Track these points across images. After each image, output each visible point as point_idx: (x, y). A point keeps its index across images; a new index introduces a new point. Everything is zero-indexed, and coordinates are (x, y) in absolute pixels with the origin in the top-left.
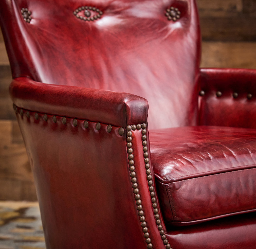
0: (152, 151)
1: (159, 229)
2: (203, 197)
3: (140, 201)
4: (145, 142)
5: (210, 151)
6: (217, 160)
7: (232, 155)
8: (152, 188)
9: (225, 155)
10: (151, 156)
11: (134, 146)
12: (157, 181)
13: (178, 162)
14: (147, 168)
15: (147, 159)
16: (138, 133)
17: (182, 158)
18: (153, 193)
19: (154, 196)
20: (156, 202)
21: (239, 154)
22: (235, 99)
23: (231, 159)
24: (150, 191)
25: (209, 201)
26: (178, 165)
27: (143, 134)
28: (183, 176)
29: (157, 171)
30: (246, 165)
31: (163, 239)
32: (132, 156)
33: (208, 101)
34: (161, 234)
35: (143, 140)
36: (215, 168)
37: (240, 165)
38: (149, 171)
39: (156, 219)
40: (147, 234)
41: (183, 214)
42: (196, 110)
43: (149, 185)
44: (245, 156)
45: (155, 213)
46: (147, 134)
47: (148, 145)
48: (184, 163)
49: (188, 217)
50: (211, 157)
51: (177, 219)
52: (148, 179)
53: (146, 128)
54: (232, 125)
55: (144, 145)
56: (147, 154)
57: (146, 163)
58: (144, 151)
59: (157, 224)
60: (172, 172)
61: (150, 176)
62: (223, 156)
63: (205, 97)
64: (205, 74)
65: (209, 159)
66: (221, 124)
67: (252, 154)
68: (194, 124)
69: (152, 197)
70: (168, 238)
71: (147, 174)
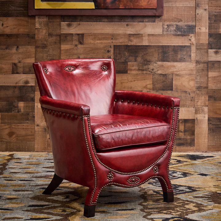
0: (92, 124)
1: (94, 151)
2: (109, 140)
3: (87, 142)
4: (89, 121)
5: (112, 124)
6: (115, 128)
7: (120, 126)
8: (91, 137)
9: (118, 126)
10: (91, 126)
11: (85, 123)
12: (93, 135)
13: (101, 128)
14: (89, 130)
15: (90, 127)
16: (86, 118)
17: (102, 127)
18: (91, 139)
19: (92, 140)
20: (92, 142)
21: (123, 125)
22: (128, 103)
23: (120, 127)
24: (91, 138)
25: (111, 142)
26: (101, 129)
27: (88, 118)
28: (103, 133)
29: (93, 131)
30: (126, 129)
31: (95, 155)
32: (84, 126)
33: (118, 104)
34: (94, 153)
35: (88, 120)
36: (114, 131)
37: (123, 129)
38: (90, 131)
39: (93, 148)
40: (89, 153)
41: (102, 146)
42: (112, 108)
43: (90, 136)
44: (125, 126)
45: (92, 146)
46: (90, 118)
47: (90, 122)
48: (103, 129)
49: (104, 148)
50: (113, 127)
51: (100, 148)
52: (90, 134)
53: (89, 116)
54: (126, 114)
55: (88, 122)
56: (89, 125)
57: (89, 128)
58: (89, 124)
59: (93, 150)
60: (99, 132)
61: (91, 133)
62: (117, 126)
63: (117, 102)
64: (117, 92)
65: (112, 127)
66: (122, 113)
67: (128, 125)
68: (112, 113)
69: (91, 140)
70: (97, 154)
71: (90, 132)
